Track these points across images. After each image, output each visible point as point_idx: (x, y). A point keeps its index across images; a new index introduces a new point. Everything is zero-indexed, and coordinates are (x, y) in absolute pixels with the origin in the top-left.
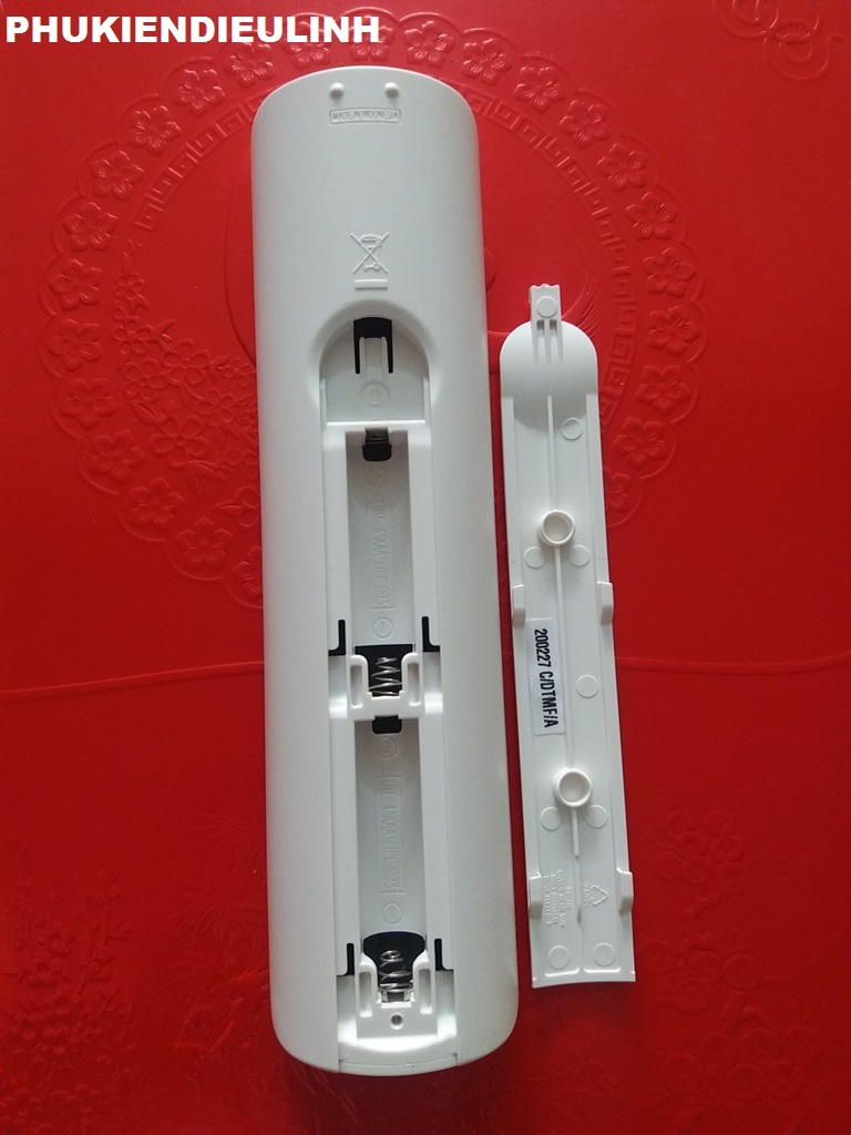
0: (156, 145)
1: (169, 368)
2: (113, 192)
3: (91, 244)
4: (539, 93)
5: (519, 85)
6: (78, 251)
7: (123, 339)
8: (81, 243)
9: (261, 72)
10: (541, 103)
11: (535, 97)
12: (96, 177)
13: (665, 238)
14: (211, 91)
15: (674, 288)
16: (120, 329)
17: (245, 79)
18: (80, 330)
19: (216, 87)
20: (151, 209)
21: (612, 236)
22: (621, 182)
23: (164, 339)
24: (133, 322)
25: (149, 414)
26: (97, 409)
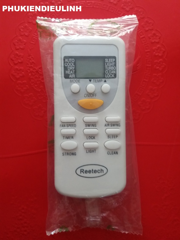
1: (40, 78)
2: (24, 34)
3: (20, 48)
4: (127, 7)
5: (122, 5)
6: (17, 49)
7: (30, 71)
8: (18, 47)
10: (127, 9)
12: (20, 31)
13: (158, 43)
15: (160, 55)
16: (28, 69)
18: (19, 69)
20: (34, 39)
21: (145, 42)
22: (147, 29)
23: (40, 71)
24: (32, 67)
25: (37, 89)
26: (24, 88)
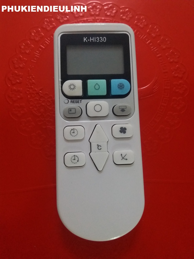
0: (37, 39)
1: (41, 100)
2: (25, 52)
3: (20, 67)
4: (141, 23)
5: (136, 22)
6: (16, 68)
7: (29, 93)
8: (17, 66)
9: (66, 19)
10: (141, 26)
11: (140, 25)
12: (20, 48)
13: (177, 62)
14: (52, 24)
15: (180, 76)
16: (28, 90)
17: (61, 21)
18: (17, 90)
19: (54, 24)
20: (36, 57)
21: (162, 62)
22: (164, 47)
23: (40, 92)
24: (32, 88)
25: (36, 113)
26: (22, 112)
